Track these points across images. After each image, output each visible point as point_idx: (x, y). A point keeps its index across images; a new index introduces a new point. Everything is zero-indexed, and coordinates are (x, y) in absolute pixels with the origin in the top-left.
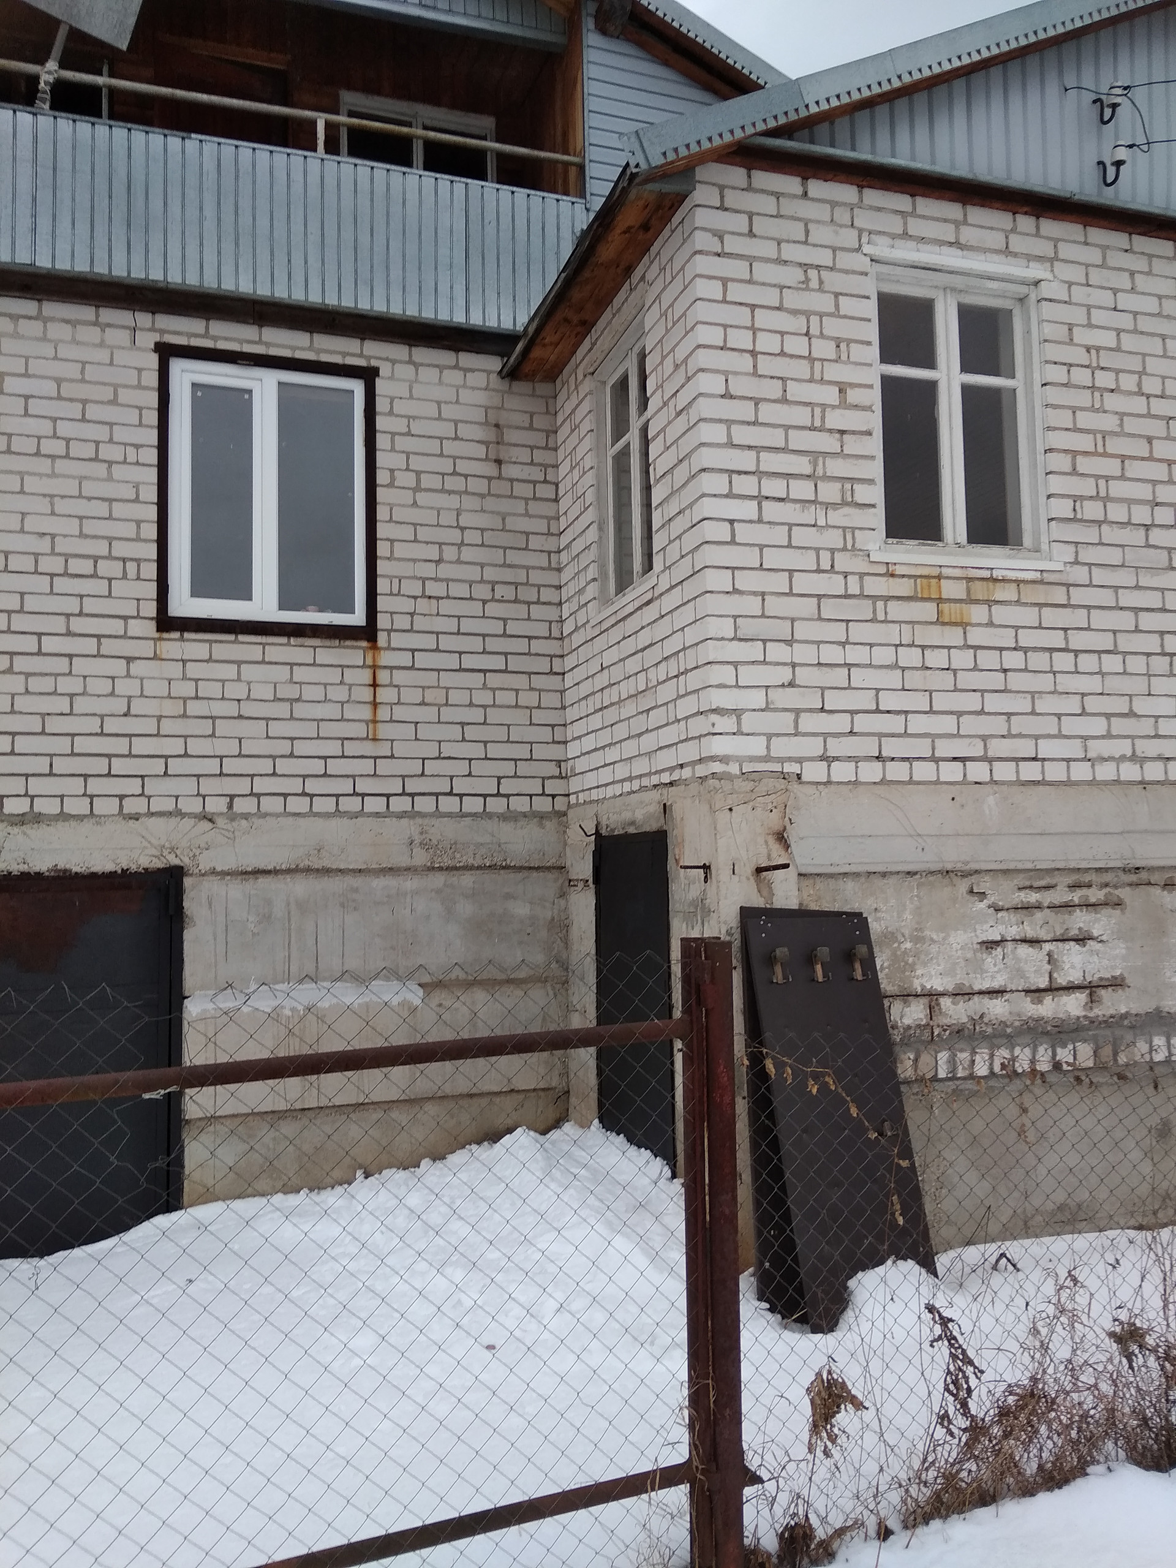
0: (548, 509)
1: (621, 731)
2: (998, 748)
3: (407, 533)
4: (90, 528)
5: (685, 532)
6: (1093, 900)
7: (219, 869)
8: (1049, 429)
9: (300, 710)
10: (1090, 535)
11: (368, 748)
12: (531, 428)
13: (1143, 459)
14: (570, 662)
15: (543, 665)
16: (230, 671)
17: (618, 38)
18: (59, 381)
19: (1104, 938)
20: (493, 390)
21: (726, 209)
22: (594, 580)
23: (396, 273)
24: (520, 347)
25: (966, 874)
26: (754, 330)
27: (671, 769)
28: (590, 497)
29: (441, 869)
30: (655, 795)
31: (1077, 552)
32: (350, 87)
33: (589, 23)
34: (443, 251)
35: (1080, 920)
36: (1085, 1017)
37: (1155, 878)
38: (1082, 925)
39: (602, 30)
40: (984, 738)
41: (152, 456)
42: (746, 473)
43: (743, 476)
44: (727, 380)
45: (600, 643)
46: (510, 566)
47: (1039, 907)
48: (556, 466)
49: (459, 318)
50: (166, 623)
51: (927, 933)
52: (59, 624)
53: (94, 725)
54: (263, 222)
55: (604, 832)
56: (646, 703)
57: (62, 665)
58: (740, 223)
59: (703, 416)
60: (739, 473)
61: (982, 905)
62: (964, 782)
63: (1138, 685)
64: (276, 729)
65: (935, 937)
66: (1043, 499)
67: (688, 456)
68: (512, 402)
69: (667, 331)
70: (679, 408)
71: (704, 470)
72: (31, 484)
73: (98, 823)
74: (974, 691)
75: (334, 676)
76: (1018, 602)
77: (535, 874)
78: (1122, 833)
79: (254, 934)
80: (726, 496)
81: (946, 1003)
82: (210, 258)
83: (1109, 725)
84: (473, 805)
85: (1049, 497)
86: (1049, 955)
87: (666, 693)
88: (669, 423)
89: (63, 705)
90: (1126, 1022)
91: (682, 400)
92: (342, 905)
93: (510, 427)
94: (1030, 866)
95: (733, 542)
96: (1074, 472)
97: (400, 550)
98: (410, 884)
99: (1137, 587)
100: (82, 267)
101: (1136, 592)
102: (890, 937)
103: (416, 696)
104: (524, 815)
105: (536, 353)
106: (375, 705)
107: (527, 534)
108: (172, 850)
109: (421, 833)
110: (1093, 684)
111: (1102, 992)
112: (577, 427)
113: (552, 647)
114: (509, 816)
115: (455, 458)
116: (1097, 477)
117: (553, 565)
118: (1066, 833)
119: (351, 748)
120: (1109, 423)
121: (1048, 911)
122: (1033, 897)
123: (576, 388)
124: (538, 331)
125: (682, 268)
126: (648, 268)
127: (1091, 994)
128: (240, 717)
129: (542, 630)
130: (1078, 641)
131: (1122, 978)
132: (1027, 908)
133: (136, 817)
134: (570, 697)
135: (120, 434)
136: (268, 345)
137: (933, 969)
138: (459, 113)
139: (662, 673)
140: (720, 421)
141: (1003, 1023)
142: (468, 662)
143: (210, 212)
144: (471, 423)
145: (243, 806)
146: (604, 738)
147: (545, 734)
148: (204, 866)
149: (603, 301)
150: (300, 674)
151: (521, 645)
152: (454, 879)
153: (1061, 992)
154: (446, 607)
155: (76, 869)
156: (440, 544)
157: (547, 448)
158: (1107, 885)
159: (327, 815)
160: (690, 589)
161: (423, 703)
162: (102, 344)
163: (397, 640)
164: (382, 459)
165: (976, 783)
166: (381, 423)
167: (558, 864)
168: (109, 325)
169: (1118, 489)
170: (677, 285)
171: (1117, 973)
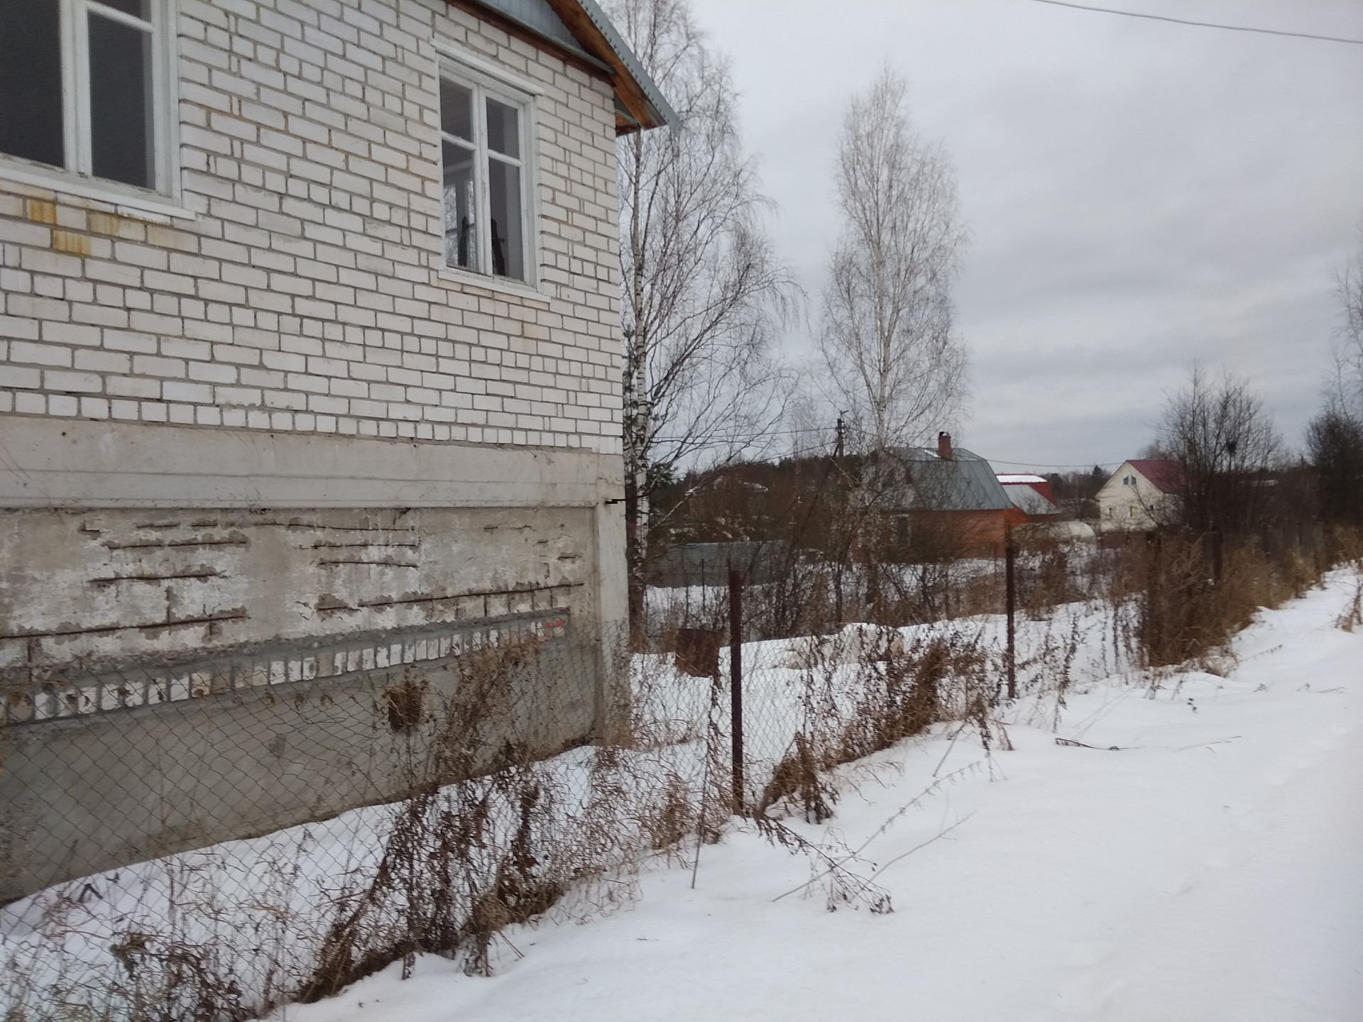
2: (116, 386)
6: (217, 538)
8: (183, 79)
10: (225, 191)
13: (278, 131)
19: (227, 574)
25: (77, 512)
31: (209, 205)
35: (202, 557)
36: (204, 648)
37: (281, 518)
38: (204, 562)
40: (103, 375)
47: (159, 545)
51: (29, 572)
61: (95, 544)
62: (79, 417)
63: (270, 341)
65: (37, 575)
66: (176, 147)
74: (93, 325)
76: (145, 243)
78: (248, 476)
81: (48, 644)
83: (239, 375)
85: (182, 145)
86: (168, 591)
90: (246, 651)
94: (149, 504)
96: (208, 127)
99: (270, 249)
101: (269, 254)
110: (224, 334)
111: (223, 624)
116: (232, 138)
118: (189, 474)
120: (247, 90)
121: (169, 548)
122: (153, 536)
127: (211, 627)
130: (207, 290)
131: (243, 610)
132: (146, 546)
137: (33, 609)
141: (114, 660)
153: (179, 626)
158: (232, 524)
165: (92, 419)
169: (252, 153)
171: (239, 605)
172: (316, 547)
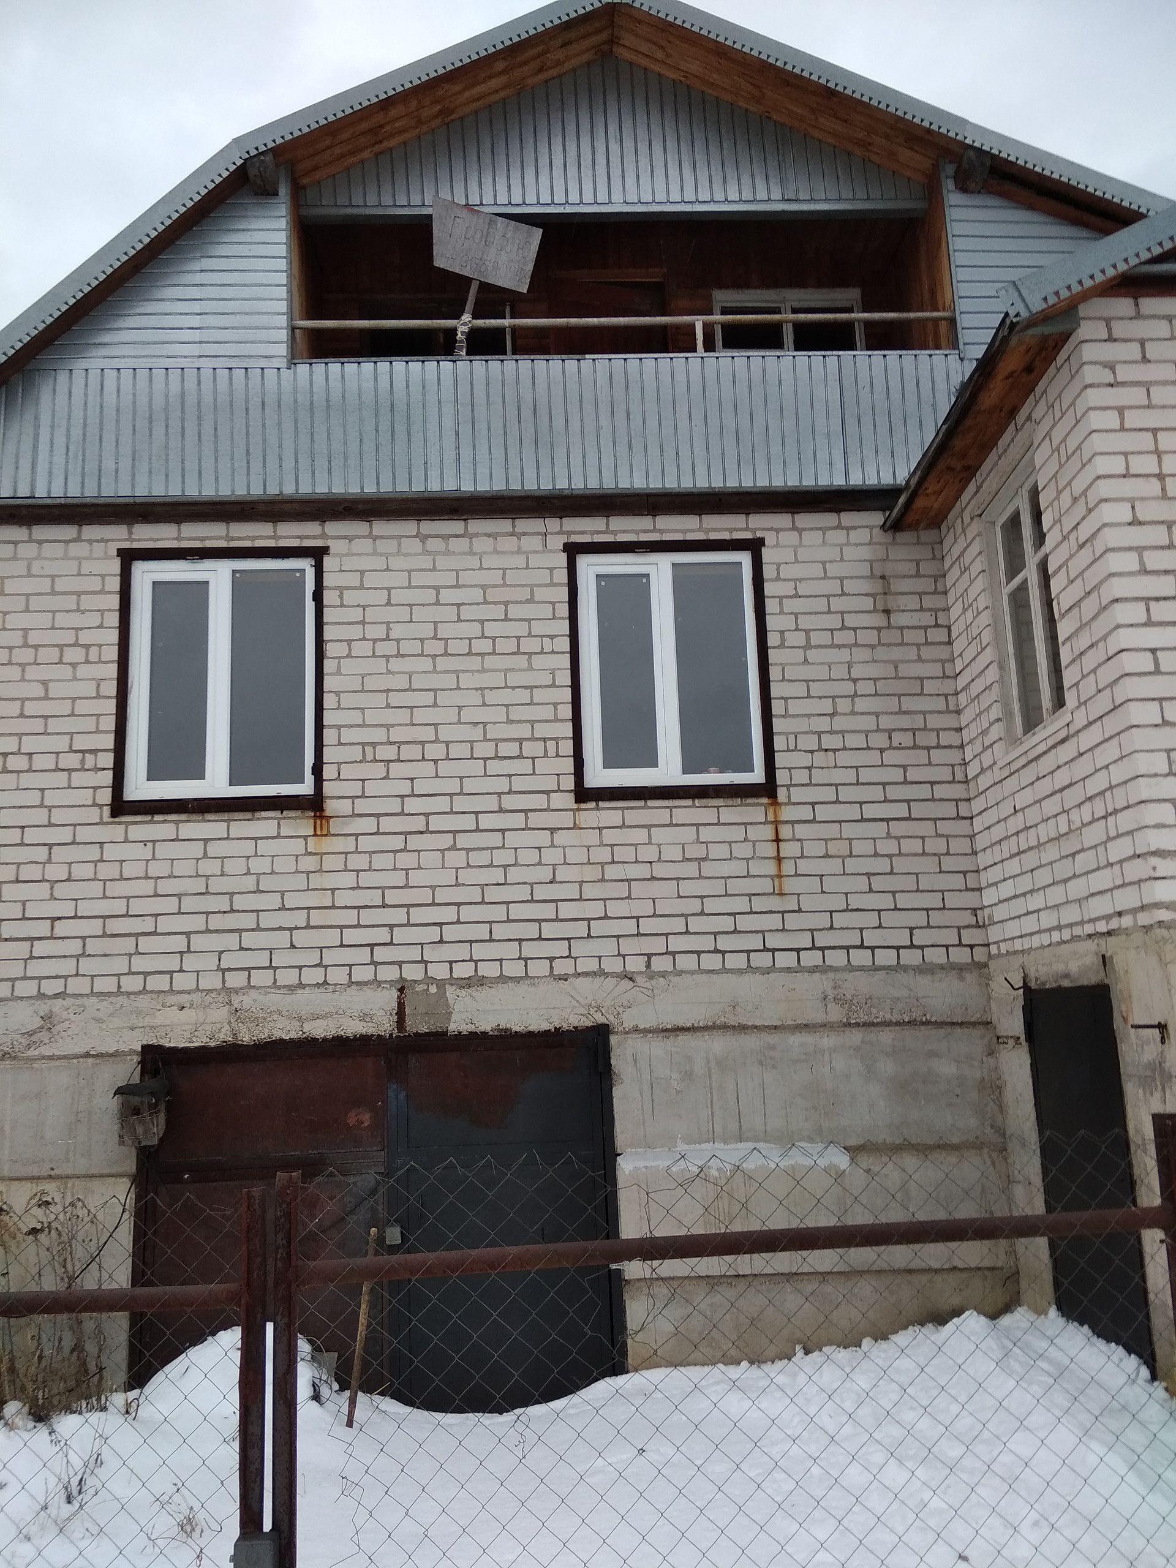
0: (942, 652)
1: (1043, 877)
3: (800, 690)
4: (516, 714)
5: (1100, 665)
7: (641, 1027)
9: (708, 869)
11: (775, 903)
12: (918, 575)
14: (977, 805)
15: (950, 810)
16: (641, 835)
17: (979, 192)
18: (484, 588)
20: (877, 544)
21: (1115, 340)
22: (999, 720)
23: (776, 449)
24: (902, 500)
26: (1159, 454)
27: (1108, 918)
28: (987, 636)
29: (857, 1025)
30: (1091, 946)
32: (721, 287)
33: (950, 184)
34: (821, 422)
39: (963, 188)
41: (565, 644)
42: (1165, 599)
43: (1162, 603)
44: (1133, 508)
45: (1010, 785)
46: (906, 713)
48: (947, 609)
49: (839, 481)
50: (584, 794)
52: (492, 803)
53: (524, 893)
54: (652, 423)
55: (1033, 985)
56: (1069, 846)
57: (495, 839)
58: (1132, 351)
59: (1110, 546)
60: (1157, 599)
64: (687, 888)
67: (1097, 587)
68: (897, 553)
69: (1061, 466)
70: (1081, 541)
71: (1117, 600)
72: (466, 681)
73: (533, 985)
75: (737, 833)
77: (958, 1030)
79: (677, 1092)
80: (1145, 625)
82: (607, 462)
84: (886, 958)
87: (1094, 835)
88: (1072, 556)
89: (497, 875)
91: (1084, 533)
92: (761, 1063)
93: (895, 577)
95: (1157, 671)
97: (795, 707)
98: (827, 1041)
100: (499, 486)
103: (819, 849)
104: (942, 967)
105: (920, 503)
106: (779, 859)
107: (922, 679)
108: (598, 1009)
109: (835, 988)
112: (967, 569)
113: (958, 791)
114: (925, 969)
115: (842, 613)
117: (951, 708)
119: (759, 904)
123: (964, 531)
124: (920, 484)
125: (1073, 403)
126: (1036, 408)
128: (653, 878)
129: (945, 774)
133: (564, 978)
134: (981, 842)
135: (538, 628)
136: (661, 532)
138: (824, 290)
139: (1086, 813)
140: (1130, 549)
142: (870, 811)
143: (605, 421)
144: (857, 577)
145: (661, 964)
146: (1025, 884)
147: (958, 881)
148: (628, 1024)
149: (987, 445)
150: (706, 834)
151: (924, 791)
152: (872, 1035)
154: (843, 758)
155: (515, 1028)
156: (833, 698)
157: (935, 592)
159: (739, 972)
160: (1111, 725)
161: (827, 856)
162: (519, 551)
163: (797, 795)
164: (771, 623)
166: (769, 589)
167: (984, 1019)
168: (524, 534)
170: (1069, 419)
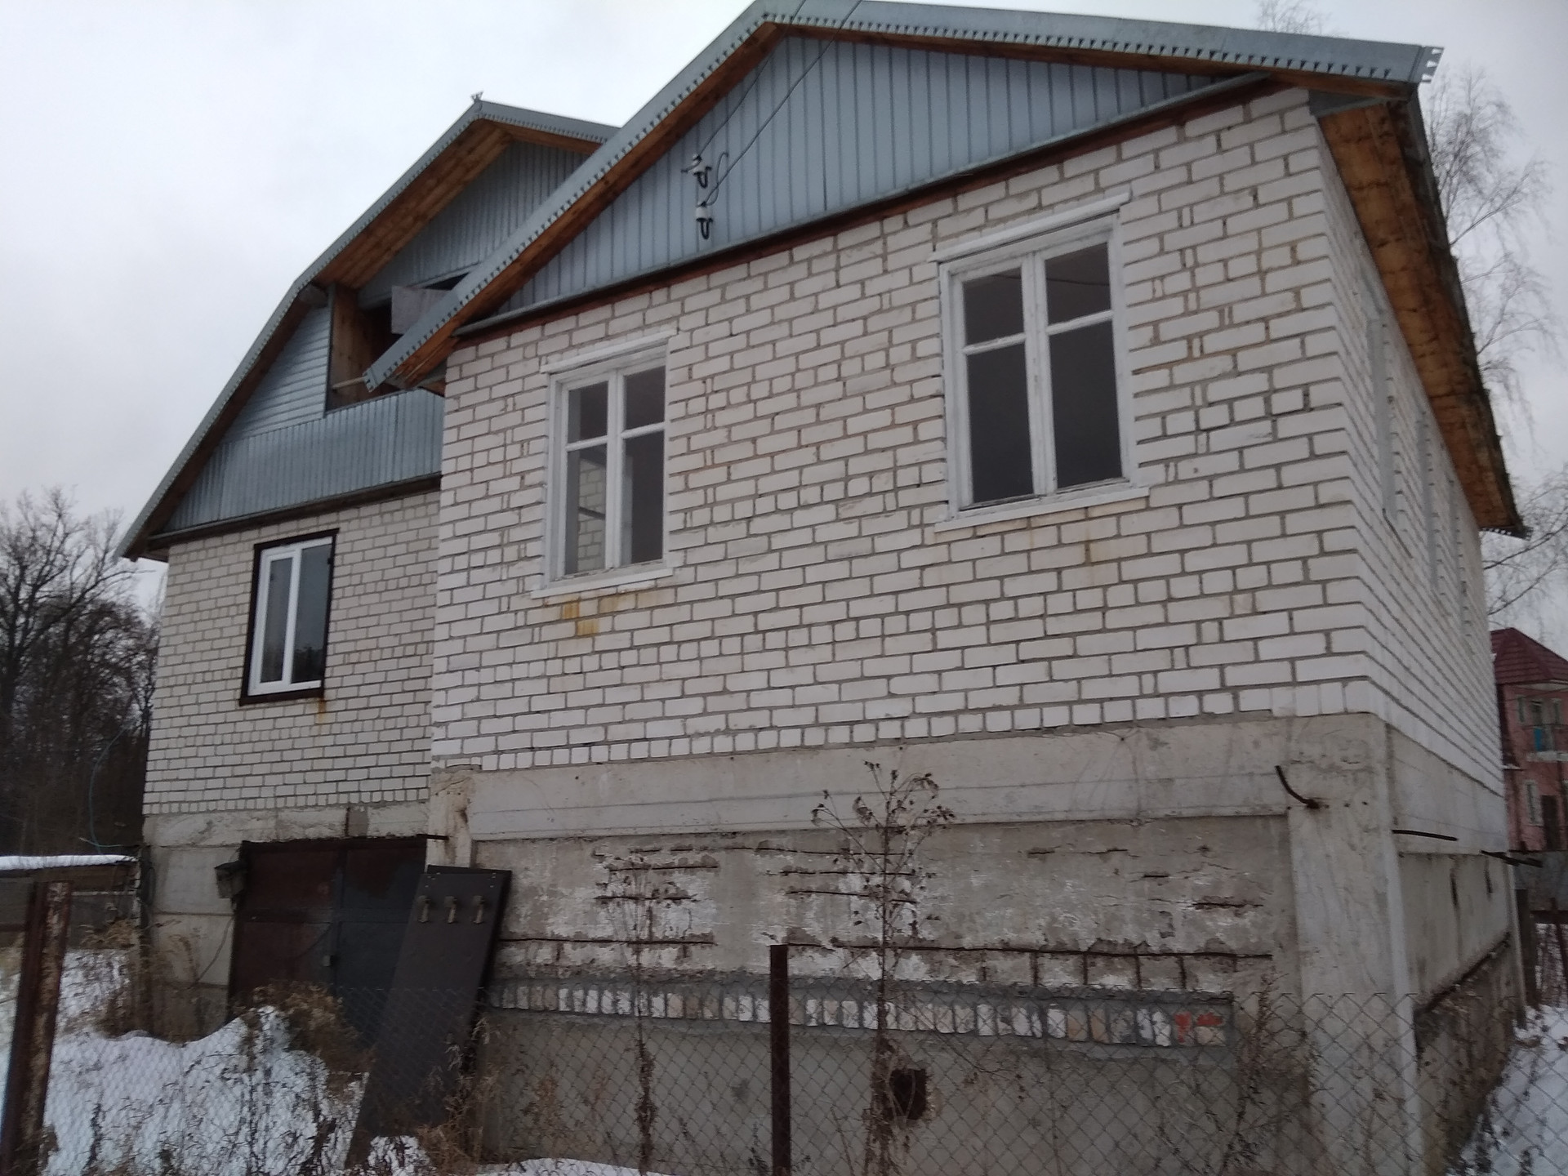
2: (616, 732)
6: (691, 862)
10: (698, 538)
13: (748, 459)
19: (697, 898)
25: (591, 840)
31: (686, 557)
35: (677, 880)
36: (676, 970)
37: (751, 842)
38: (679, 885)
40: (605, 726)
43: (461, 556)
47: (646, 868)
61: (600, 866)
62: (590, 763)
63: (735, 664)
74: (598, 687)
76: (637, 609)
78: (710, 801)
81: (568, 946)
83: (704, 704)
86: (650, 910)
90: (717, 979)
96: (687, 488)
99: (737, 575)
101: (736, 581)
102: (533, 891)
110: (692, 669)
111: (693, 948)
116: (709, 486)
118: (659, 803)
120: (720, 437)
121: (653, 872)
122: (641, 860)
127: (684, 950)
130: (681, 633)
131: (710, 935)
132: (637, 869)
137: (561, 919)
153: (658, 945)
158: (705, 849)
165: (598, 763)
169: (723, 493)
171: (707, 931)
172: (786, 873)
